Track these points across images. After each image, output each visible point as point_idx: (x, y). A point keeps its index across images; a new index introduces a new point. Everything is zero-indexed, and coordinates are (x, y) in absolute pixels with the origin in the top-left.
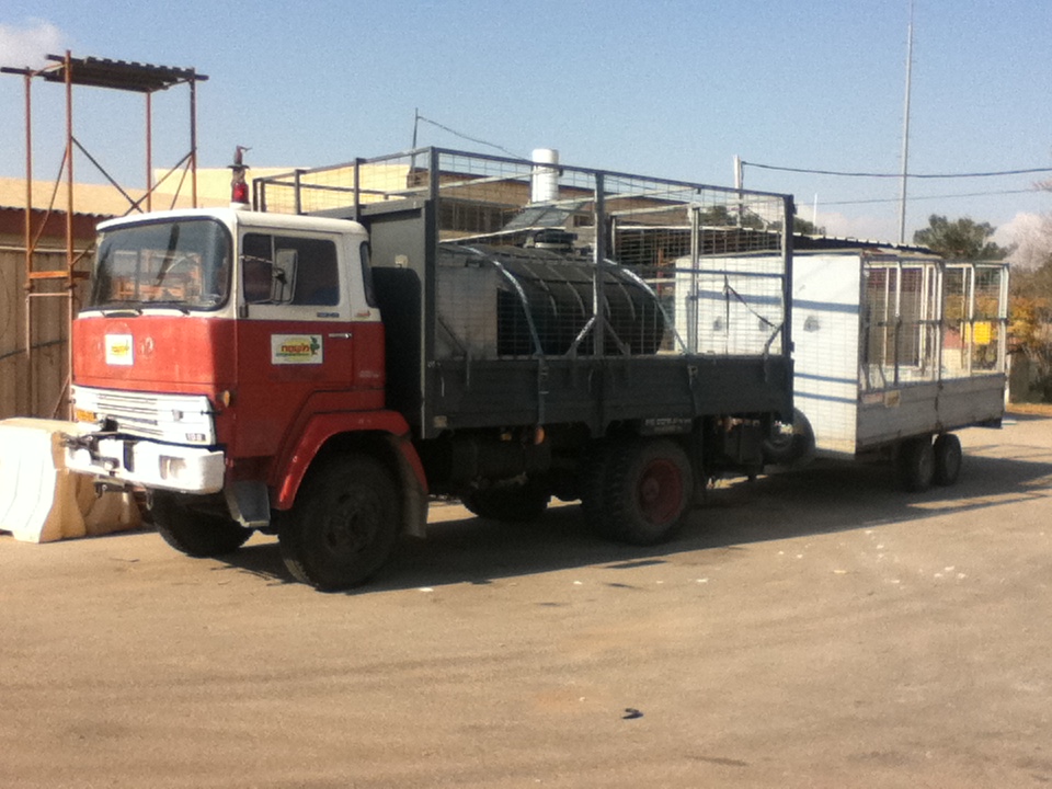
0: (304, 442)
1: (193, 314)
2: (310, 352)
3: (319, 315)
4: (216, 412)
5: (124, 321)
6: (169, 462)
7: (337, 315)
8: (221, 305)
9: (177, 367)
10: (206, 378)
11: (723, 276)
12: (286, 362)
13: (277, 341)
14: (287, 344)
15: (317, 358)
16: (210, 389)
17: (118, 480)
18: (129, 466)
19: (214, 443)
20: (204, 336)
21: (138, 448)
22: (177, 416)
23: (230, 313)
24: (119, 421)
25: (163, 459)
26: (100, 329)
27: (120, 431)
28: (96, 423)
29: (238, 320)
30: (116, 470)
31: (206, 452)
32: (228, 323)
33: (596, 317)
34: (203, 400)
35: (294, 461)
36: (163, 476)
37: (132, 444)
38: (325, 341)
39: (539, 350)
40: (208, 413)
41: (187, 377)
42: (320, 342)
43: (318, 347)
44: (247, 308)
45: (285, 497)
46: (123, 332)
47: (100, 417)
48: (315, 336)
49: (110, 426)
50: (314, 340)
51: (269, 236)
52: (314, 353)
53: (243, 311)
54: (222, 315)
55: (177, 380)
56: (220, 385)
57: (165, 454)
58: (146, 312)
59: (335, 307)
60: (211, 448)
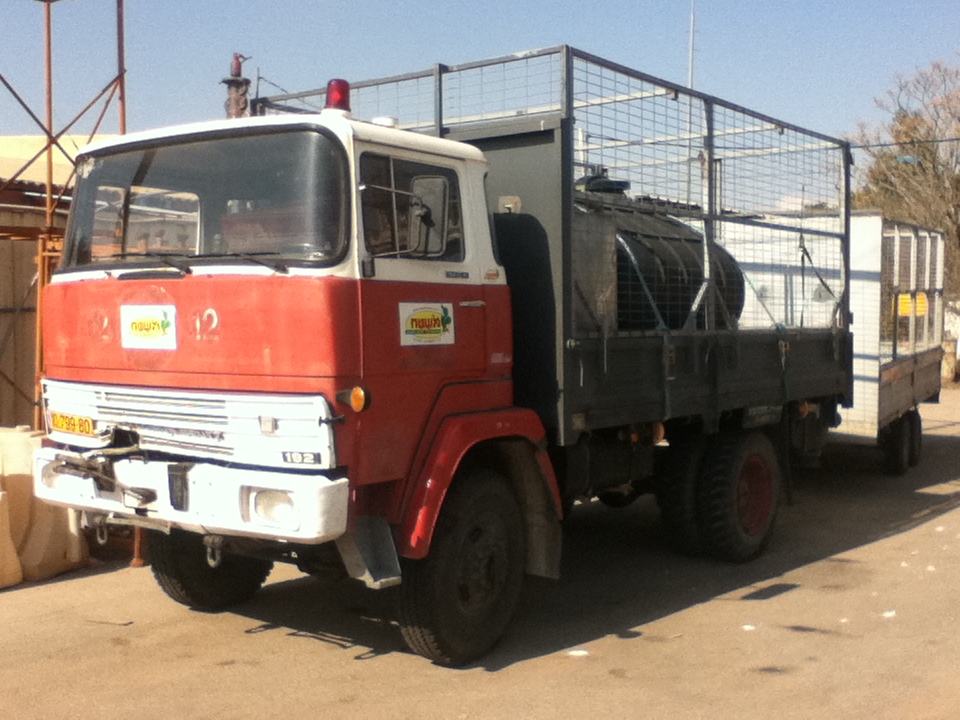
0: (440, 459)
1: (293, 271)
2: (441, 328)
3: (448, 275)
4: (339, 419)
5: (160, 285)
6: (253, 495)
7: (465, 275)
8: (336, 257)
9: (267, 351)
10: (321, 367)
11: (798, 235)
12: (416, 343)
13: (407, 311)
14: (418, 316)
15: (447, 338)
16: (328, 385)
17: (153, 521)
18: (179, 501)
19: (334, 467)
20: (317, 305)
21: (196, 475)
22: (268, 427)
23: (350, 270)
24: (140, 431)
25: (246, 490)
26: (108, 299)
27: (143, 446)
28: (95, 436)
29: (362, 281)
30: (149, 506)
31: (324, 482)
32: (350, 284)
33: (709, 280)
34: (319, 402)
35: (428, 485)
36: (245, 517)
37: (186, 469)
38: (457, 309)
39: (662, 325)
40: (327, 422)
41: (286, 368)
42: (451, 314)
43: (448, 321)
44: (372, 262)
45: (419, 540)
46: (158, 300)
47: (101, 427)
48: (445, 305)
49: (123, 439)
50: (445, 310)
51: (386, 159)
52: (445, 330)
53: (367, 268)
54: (340, 272)
55: (268, 371)
56: (344, 380)
57: (248, 484)
58: (198, 271)
59: (460, 264)
60: (331, 474)
